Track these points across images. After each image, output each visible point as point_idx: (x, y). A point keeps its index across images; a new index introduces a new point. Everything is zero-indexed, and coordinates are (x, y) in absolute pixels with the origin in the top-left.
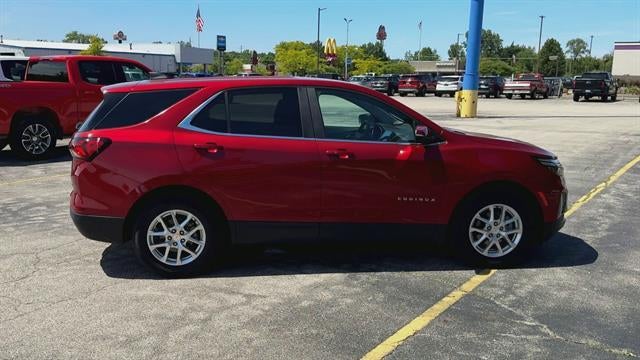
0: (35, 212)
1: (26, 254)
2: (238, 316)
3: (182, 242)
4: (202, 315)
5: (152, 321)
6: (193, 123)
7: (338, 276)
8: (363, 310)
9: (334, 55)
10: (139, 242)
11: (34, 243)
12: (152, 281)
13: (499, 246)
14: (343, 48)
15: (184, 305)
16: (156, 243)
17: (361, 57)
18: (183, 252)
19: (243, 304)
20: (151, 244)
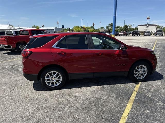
0: (19, 68)
1: (13, 82)
2: (73, 106)
3: (55, 80)
4: (62, 107)
5: (46, 110)
6: (57, 46)
7: (99, 87)
8: (110, 101)
9: (85, 29)
10: (42, 80)
11: (16, 78)
12: (47, 91)
13: (141, 76)
14: (86, 27)
15: (56, 102)
16: (47, 81)
17: (90, 29)
18: (56, 83)
19: (74, 101)
20: (46, 81)
